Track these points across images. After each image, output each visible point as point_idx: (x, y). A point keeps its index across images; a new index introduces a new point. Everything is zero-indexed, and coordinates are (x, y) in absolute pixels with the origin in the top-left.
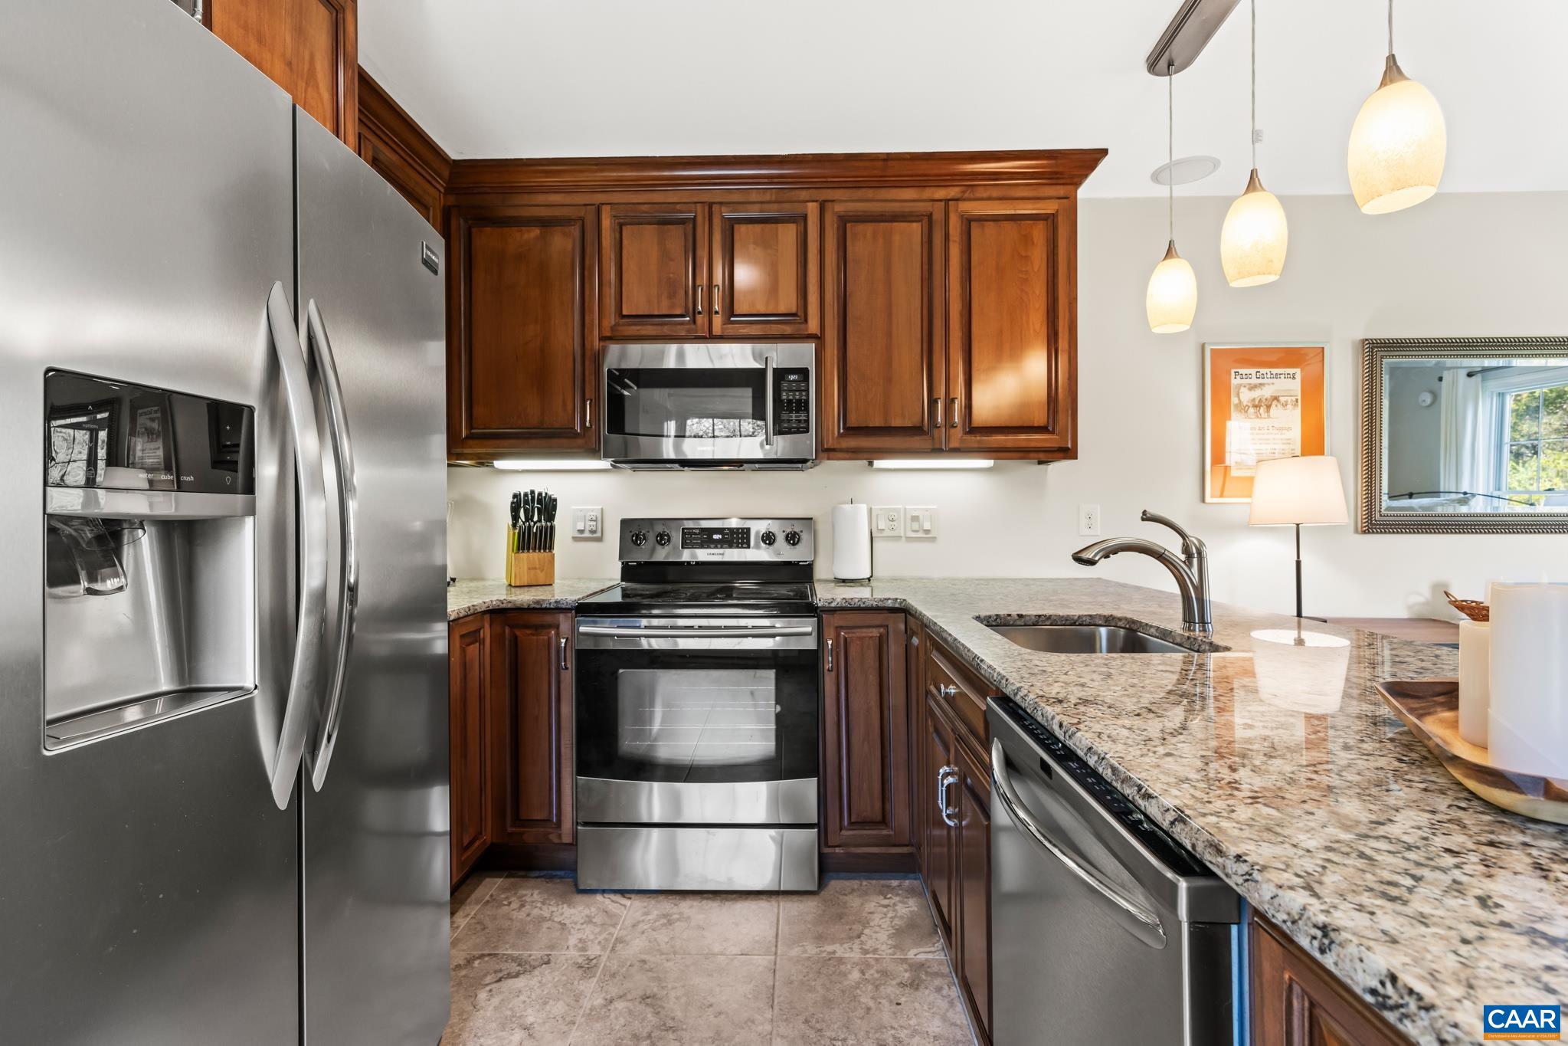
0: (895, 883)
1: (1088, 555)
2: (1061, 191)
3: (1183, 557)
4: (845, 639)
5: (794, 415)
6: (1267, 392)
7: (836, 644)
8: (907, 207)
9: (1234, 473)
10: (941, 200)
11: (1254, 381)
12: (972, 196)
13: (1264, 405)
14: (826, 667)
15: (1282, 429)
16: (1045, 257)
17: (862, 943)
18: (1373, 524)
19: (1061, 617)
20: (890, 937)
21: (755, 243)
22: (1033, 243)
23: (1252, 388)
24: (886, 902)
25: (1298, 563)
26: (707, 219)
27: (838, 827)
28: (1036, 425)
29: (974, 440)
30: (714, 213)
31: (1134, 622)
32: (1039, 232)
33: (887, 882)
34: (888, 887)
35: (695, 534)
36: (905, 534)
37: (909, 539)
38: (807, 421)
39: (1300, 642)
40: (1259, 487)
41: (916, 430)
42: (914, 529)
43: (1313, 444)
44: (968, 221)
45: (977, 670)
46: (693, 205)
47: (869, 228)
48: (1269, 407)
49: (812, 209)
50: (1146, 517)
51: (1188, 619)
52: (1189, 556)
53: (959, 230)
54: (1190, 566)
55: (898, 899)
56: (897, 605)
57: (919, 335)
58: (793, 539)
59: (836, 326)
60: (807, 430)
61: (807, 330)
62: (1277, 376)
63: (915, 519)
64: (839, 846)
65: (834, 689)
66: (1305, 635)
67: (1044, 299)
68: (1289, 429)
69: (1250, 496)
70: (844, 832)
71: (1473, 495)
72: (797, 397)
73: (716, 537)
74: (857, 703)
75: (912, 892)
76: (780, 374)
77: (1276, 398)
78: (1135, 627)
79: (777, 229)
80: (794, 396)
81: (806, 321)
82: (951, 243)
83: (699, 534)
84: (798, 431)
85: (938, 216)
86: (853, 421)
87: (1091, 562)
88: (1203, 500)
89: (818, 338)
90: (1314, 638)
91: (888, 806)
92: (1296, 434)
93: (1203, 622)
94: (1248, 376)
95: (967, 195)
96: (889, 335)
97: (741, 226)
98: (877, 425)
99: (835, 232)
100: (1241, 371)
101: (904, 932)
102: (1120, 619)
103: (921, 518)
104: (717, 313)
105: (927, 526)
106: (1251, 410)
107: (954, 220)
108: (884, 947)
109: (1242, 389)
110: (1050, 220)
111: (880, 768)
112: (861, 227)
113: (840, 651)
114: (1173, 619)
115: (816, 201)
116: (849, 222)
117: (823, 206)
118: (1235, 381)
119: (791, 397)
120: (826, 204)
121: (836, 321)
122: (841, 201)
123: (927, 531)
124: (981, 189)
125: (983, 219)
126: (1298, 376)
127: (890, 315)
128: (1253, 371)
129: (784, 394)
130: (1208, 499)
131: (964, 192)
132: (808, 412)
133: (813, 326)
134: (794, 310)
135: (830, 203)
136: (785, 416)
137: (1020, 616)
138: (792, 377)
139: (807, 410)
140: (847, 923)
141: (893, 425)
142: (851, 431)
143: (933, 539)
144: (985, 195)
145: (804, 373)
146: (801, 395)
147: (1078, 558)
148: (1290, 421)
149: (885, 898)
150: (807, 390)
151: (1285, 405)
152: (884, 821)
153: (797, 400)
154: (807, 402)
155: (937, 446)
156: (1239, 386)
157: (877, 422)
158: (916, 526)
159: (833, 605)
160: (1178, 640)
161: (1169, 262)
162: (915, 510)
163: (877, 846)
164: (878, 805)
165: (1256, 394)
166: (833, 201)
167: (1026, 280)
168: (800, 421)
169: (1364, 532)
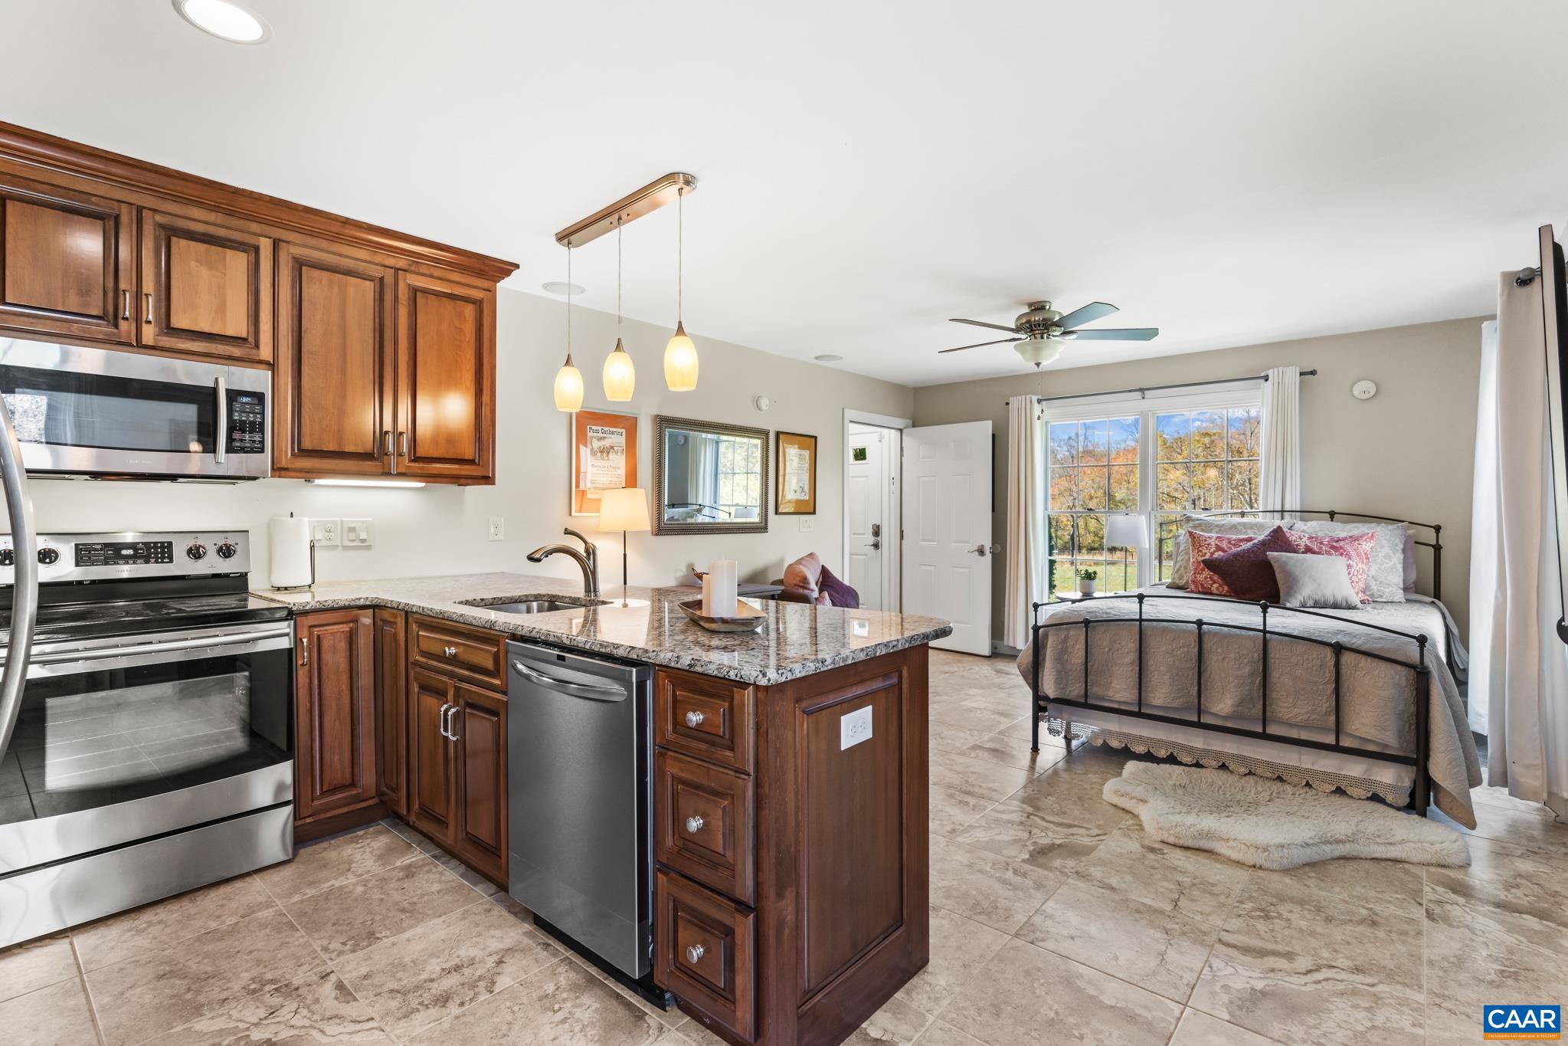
0: (361, 833)
1: (537, 556)
2: (485, 284)
3: (585, 555)
4: (319, 636)
5: (247, 436)
6: (607, 443)
7: (310, 642)
8: (361, 267)
9: (589, 496)
10: (392, 268)
11: (600, 435)
12: (416, 270)
13: (606, 451)
14: (300, 662)
15: (615, 468)
16: (474, 330)
17: (354, 872)
18: (662, 529)
19: (508, 598)
20: (375, 861)
21: (197, 261)
22: (465, 320)
23: (600, 439)
24: (359, 845)
25: (625, 555)
26: (135, 221)
27: (310, 798)
28: (466, 458)
29: (417, 466)
30: (144, 218)
31: (554, 596)
32: (469, 310)
33: (355, 834)
34: (357, 836)
35: (96, 550)
36: (342, 543)
37: (345, 548)
38: (262, 442)
39: (625, 606)
40: (604, 506)
41: (367, 456)
42: (351, 538)
43: (631, 481)
44: (415, 291)
45: (490, 629)
46: (116, 203)
47: (326, 275)
48: (608, 453)
49: (265, 245)
50: (567, 532)
51: (588, 590)
52: (588, 554)
53: (407, 296)
54: (589, 559)
55: (369, 840)
56: (368, 603)
57: (372, 377)
58: (226, 552)
59: (290, 357)
60: (262, 450)
61: (258, 356)
62: (613, 433)
63: (352, 530)
64: (309, 817)
65: (307, 680)
66: (628, 601)
67: (473, 362)
68: (619, 468)
69: (598, 511)
70: (316, 803)
71: (704, 506)
72: (251, 419)
73: (124, 552)
74: (329, 690)
75: (379, 833)
76: (233, 395)
77: (612, 448)
78: (554, 599)
79: (225, 253)
80: (248, 417)
81: (257, 346)
82: (400, 305)
83: (101, 550)
84: (252, 451)
85: (389, 280)
86: (307, 444)
87: (539, 560)
88: (570, 515)
89: (272, 366)
90: (632, 603)
91: (356, 770)
92: (622, 472)
93: (595, 591)
94: (597, 431)
95: (413, 268)
96: (344, 372)
97: (181, 240)
98: (332, 449)
99: (290, 271)
100: (594, 427)
101: (383, 857)
102: (544, 596)
103: (357, 528)
104: (150, 322)
105: (363, 536)
106: (599, 454)
107: (402, 287)
108: (374, 868)
109: (594, 440)
110: (478, 304)
111: (350, 739)
112: (316, 273)
113: (313, 647)
114: (579, 591)
115: (270, 238)
116: (305, 265)
117: (276, 244)
118: (590, 434)
119: (244, 418)
120: (281, 243)
121: (290, 353)
122: (295, 244)
123: (363, 541)
124: (423, 267)
125: (426, 292)
126: (624, 434)
127: (344, 355)
128: (600, 428)
129: (236, 414)
130: (573, 514)
131: (410, 265)
132: (263, 434)
133: (265, 352)
134: (244, 335)
135: (285, 244)
136: (237, 435)
137: (482, 600)
138: (245, 400)
139: (262, 431)
140: (333, 867)
141: (347, 450)
142: (303, 452)
143: (369, 547)
144: (427, 272)
145: (259, 397)
146: (255, 417)
147: (531, 558)
148: (619, 461)
149: (358, 843)
150: (263, 413)
151: (617, 453)
152: (353, 784)
153: (250, 421)
154: (262, 424)
155: (386, 471)
156: (592, 437)
157: (331, 447)
158: (352, 536)
159: (307, 608)
160: (583, 603)
161: (566, 368)
162: (352, 522)
163: (348, 805)
164: (348, 771)
165: (602, 443)
166: (288, 242)
167: (460, 346)
168: (254, 441)
169: (656, 535)
